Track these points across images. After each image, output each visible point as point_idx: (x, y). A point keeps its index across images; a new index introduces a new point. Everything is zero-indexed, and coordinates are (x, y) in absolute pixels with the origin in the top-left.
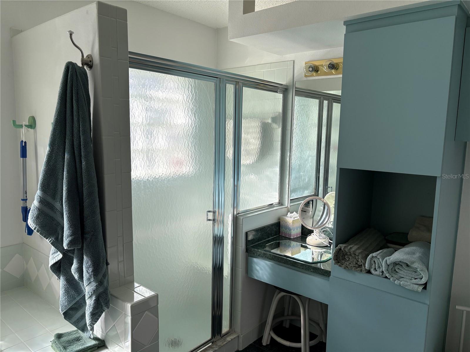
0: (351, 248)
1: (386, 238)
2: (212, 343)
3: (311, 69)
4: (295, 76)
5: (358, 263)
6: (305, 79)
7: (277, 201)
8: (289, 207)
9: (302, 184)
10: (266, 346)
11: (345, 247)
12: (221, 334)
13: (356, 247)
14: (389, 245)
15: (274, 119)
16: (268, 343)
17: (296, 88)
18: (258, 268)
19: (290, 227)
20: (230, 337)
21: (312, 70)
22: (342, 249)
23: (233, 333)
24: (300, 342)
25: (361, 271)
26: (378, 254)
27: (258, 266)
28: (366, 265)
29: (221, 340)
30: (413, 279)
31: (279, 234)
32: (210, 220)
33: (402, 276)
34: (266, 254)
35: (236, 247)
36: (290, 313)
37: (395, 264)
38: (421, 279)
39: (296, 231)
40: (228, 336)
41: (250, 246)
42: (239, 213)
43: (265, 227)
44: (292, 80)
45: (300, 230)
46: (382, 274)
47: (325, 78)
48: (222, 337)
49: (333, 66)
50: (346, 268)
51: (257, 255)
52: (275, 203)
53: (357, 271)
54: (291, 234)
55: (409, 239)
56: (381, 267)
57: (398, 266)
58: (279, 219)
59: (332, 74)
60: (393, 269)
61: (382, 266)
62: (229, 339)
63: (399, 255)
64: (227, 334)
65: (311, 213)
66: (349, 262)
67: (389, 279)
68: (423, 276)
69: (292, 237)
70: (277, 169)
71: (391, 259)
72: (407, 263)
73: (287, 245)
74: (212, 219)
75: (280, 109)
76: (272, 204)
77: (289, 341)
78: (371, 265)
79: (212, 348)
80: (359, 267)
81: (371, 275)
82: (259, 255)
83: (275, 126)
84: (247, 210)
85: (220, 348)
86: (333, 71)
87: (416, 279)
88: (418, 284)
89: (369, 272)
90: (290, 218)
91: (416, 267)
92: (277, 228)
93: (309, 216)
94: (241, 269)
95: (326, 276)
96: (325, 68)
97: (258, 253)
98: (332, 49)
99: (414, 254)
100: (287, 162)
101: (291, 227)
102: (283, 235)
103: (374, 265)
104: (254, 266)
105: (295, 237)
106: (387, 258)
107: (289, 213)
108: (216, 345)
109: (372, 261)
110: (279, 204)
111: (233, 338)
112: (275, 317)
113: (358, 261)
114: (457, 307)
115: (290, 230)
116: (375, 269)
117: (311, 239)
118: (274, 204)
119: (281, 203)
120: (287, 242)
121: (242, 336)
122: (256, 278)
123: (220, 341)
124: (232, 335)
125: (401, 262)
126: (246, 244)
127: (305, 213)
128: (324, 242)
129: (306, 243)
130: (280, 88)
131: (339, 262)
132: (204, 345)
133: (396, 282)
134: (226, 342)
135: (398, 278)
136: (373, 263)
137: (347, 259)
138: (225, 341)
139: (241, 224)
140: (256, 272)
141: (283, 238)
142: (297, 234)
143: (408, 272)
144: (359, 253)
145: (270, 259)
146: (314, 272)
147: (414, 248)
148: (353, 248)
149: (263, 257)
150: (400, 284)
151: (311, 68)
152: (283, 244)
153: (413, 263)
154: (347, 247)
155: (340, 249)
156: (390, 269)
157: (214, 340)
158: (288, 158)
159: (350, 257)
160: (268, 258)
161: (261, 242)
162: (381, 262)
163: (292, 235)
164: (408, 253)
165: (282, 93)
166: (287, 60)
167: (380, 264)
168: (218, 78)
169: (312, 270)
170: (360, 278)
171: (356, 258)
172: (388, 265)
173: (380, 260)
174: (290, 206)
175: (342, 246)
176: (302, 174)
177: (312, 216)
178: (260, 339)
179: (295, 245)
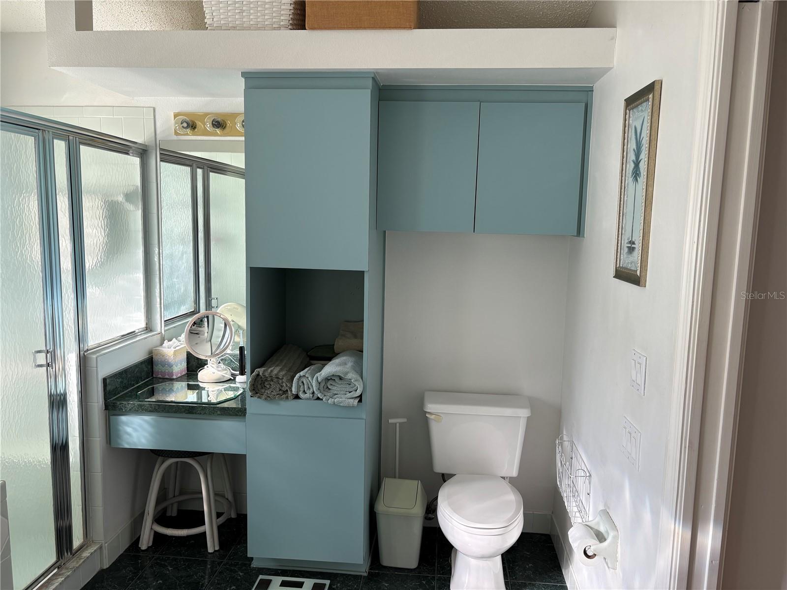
0: (272, 371)
1: (308, 354)
2: (58, 568)
3: (185, 125)
4: (158, 132)
5: (283, 389)
6: (175, 138)
7: (143, 325)
8: (163, 332)
9: (176, 295)
10: (147, 549)
11: (264, 371)
12: (72, 551)
13: (278, 369)
14: (313, 362)
15: (128, 197)
16: (150, 544)
17: (161, 149)
18: (129, 430)
19: (170, 361)
20: (86, 551)
21: (187, 126)
22: (261, 374)
23: (90, 546)
24: (204, 524)
25: (287, 398)
26: (306, 372)
27: (128, 426)
28: (293, 389)
29: (74, 559)
30: (347, 393)
31: (152, 375)
32: (41, 366)
33: (335, 392)
34: (144, 405)
35: (86, 405)
36: (177, 493)
37: (327, 379)
38: (356, 391)
39: (179, 366)
40: (84, 551)
41: (112, 399)
42: (88, 350)
43: (131, 367)
44: (154, 139)
45: (184, 365)
46: (313, 396)
47: (207, 139)
48: (74, 555)
49: (219, 124)
50: (268, 398)
51: (126, 410)
52: (139, 330)
53: (282, 399)
54: (172, 372)
55: (335, 351)
56: (310, 387)
57: (330, 382)
58: (151, 352)
59: (217, 135)
60: (325, 387)
61: (312, 386)
62: (86, 554)
63: (330, 368)
64: (81, 548)
65: (206, 334)
66: (271, 389)
67: (322, 399)
68: (357, 387)
69: (174, 377)
70: (140, 276)
71: (323, 374)
72: (340, 375)
73: (167, 390)
74: (45, 363)
75: (137, 180)
76: (134, 332)
77: (186, 529)
78: (298, 387)
79: (60, 575)
80: (284, 393)
81: (301, 400)
82: (130, 410)
83: (130, 207)
84: (99, 344)
85: (75, 570)
86: (218, 131)
87: (350, 392)
88: (353, 398)
89: (297, 397)
90: (168, 348)
91: (350, 377)
92: (149, 367)
93: (204, 340)
94: (99, 438)
95: (240, 416)
96: (208, 125)
97: (129, 407)
98: (214, 98)
99: (346, 364)
100: (156, 264)
101: (173, 362)
102: (160, 376)
103: (302, 387)
104: (120, 428)
105: (179, 375)
106: (318, 374)
107: (166, 342)
108: (67, 569)
109: (300, 382)
110: (147, 329)
111: (92, 551)
112: (158, 502)
113: (282, 386)
114: (391, 421)
115: (170, 366)
116: (304, 391)
117: (203, 375)
118: (137, 331)
119: (148, 328)
120: (167, 385)
121: (106, 545)
122: (127, 446)
123: (72, 561)
124: (89, 548)
125: (333, 375)
126: (104, 397)
127: (198, 336)
128: (225, 375)
129: (197, 381)
130: (134, 148)
131: (257, 393)
132: (45, 575)
133: (329, 401)
134: (82, 560)
135: (331, 396)
136: (301, 384)
137: (268, 386)
138: (80, 559)
139: (95, 366)
140: (126, 437)
141: (160, 381)
142: (182, 371)
143: (342, 386)
144: (283, 376)
145: (150, 411)
146: (222, 415)
147: (345, 358)
148: (274, 370)
149: (137, 411)
150: (334, 402)
151: (185, 123)
152: (160, 389)
153: (347, 373)
154: (267, 370)
155: (258, 375)
156: (322, 387)
157: (62, 561)
158: (156, 257)
159: (272, 383)
160: (146, 410)
161: (128, 390)
162: (311, 381)
163: (174, 374)
164: (340, 365)
165: (136, 155)
166: (142, 105)
167: (309, 384)
168: (40, 129)
169: (219, 412)
170: (286, 407)
171: (279, 383)
172: (319, 383)
173: (309, 378)
174: (165, 331)
175: (260, 371)
176: (175, 280)
177: (208, 339)
178: (135, 543)
179: (180, 388)
